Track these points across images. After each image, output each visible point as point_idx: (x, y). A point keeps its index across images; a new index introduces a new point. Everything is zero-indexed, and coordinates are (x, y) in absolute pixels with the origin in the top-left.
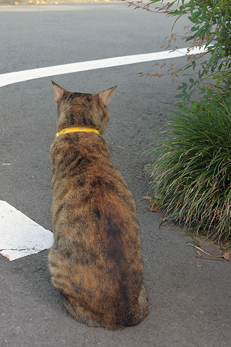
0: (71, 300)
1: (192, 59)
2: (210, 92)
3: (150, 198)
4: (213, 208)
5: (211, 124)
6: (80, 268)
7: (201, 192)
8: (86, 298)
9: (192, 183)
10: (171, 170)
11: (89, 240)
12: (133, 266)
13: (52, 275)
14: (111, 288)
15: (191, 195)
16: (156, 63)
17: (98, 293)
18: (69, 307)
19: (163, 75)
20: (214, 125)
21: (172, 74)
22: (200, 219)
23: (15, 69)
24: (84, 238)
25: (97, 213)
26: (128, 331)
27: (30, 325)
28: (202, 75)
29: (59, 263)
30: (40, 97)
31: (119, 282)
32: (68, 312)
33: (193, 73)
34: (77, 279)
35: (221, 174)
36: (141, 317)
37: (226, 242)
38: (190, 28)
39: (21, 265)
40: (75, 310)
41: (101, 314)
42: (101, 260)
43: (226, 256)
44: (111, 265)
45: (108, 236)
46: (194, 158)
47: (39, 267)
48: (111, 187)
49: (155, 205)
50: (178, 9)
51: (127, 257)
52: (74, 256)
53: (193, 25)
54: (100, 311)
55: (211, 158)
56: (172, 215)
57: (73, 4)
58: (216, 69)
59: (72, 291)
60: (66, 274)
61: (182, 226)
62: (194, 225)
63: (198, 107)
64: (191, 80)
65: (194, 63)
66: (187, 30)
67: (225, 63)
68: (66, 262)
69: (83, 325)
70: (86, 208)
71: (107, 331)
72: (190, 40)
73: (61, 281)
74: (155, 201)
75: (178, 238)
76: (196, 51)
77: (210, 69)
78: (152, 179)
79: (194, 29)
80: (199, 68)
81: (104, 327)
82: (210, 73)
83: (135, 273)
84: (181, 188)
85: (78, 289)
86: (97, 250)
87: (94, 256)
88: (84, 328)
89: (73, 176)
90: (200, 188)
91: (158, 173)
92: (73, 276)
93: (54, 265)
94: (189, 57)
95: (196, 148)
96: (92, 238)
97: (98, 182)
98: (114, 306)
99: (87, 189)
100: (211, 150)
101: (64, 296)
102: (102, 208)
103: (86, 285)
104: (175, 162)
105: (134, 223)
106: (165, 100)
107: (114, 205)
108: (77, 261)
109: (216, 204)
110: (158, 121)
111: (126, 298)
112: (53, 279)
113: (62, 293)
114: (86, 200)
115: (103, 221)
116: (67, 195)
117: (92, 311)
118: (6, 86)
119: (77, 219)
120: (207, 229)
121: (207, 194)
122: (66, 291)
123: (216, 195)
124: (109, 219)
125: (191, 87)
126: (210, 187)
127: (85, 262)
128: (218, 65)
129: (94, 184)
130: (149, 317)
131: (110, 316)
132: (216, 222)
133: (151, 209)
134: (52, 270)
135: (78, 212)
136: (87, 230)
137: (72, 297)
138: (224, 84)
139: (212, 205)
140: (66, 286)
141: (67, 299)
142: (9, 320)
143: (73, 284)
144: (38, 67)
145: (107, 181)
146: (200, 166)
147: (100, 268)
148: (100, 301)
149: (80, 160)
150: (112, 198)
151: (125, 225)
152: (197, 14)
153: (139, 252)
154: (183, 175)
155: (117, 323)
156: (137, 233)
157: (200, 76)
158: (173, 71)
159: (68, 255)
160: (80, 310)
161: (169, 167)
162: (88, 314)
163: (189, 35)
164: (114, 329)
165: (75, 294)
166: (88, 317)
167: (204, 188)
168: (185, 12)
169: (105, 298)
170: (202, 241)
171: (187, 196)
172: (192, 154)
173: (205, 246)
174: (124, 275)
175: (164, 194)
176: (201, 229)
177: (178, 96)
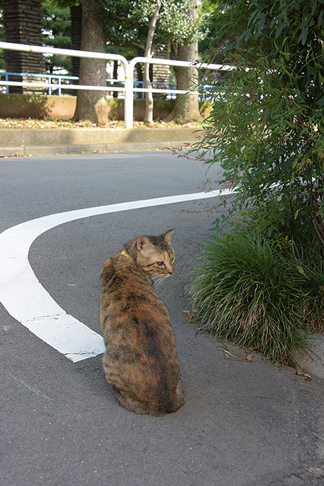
0: (122, 393)
1: (223, 199)
2: (238, 225)
3: (188, 312)
4: (239, 319)
5: (238, 252)
6: (128, 366)
7: (229, 306)
8: (134, 390)
9: (222, 300)
10: (206, 289)
11: (133, 342)
12: (171, 361)
13: (106, 374)
14: (154, 380)
15: (221, 309)
16: (194, 202)
17: (143, 385)
18: (120, 399)
19: (199, 212)
20: (240, 253)
21: (208, 211)
22: (228, 328)
23: (80, 207)
24: (128, 341)
25: (135, 320)
26: (168, 417)
27: (89, 413)
28: (232, 212)
29: (111, 364)
30: (101, 230)
31: (160, 374)
32: (120, 403)
33: (224, 210)
34: (126, 375)
35: (245, 292)
36: (178, 404)
37: (250, 347)
38: (222, 174)
39: (82, 366)
40: (125, 401)
41: (147, 402)
42: (144, 358)
43: (249, 357)
44: (152, 362)
45: (147, 338)
46: (223, 279)
47: (97, 368)
48: (143, 298)
49: (193, 318)
50: (213, 159)
51: (165, 353)
52: (121, 357)
53: (224, 171)
54: (146, 399)
55: (238, 280)
56: (206, 325)
57: (130, 153)
58: (243, 207)
59: (123, 386)
60: (117, 373)
61: (214, 334)
62: (223, 333)
63: (228, 237)
64: (223, 216)
65: (225, 201)
66: (219, 176)
67: (250, 202)
68: (117, 364)
69: (131, 413)
70: (126, 317)
71: (151, 418)
72: (221, 184)
73: (113, 378)
74: (193, 314)
75: (211, 344)
76: (227, 192)
77: (238, 207)
78: (190, 296)
79: (225, 174)
80: (229, 206)
81: (149, 414)
82: (238, 210)
83: (172, 366)
84: (213, 304)
85: (127, 384)
86: (140, 350)
87: (138, 355)
88: (132, 415)
89: (111, 292)
90: (228, 303)
91: (194, 291)
92: (122, 374)
93: (107, 366)
94: (221, 197)
95: (225, 271)
96: (135, 340)
97: (131, 297)
98: (157, 395)
99: (124, 302)
100: (237, 273)
101: (117, 390)
102: (138, 315)
103: (133, 380)
104: (209, 283)
105: (168, 326)
106: (202, 233)
107: (147, 312)
108: (125, 362)
109: (241, 317)
110: (196, 249)
111: (166, 387)
112: (107, 377)
113: (114, 387)
114: (125, 310)
115: (142, 326)
116: (109, 307)
117: (139, 401)
118: (72, 221)
119: (120, 326)
120: (234, 336)
121: (234, 308)
122: (118, 386)
123: (241, 308)
124: (145, 324)
125: (223, 222)
126: (236, 302)
127: (131, 362)
128: (245, 204)
129: (129, 298)
130: (184, 406)
131: (154, 403)
132: (241, 331)
133: (189, 321)
134: (106, 370)
135: (120, 320)
136: (130, 334)
137: (122, 390)
138: (250, 219)
139: (238, 317)
140: (118, 382)
141: (119, 392)
142: (72, 409)
143: (123, 380)
144: (99, 205)
145: (138, 294)
146: (228, 285)
147: (144, 364)
148: (145, 392)
149: (115, 279)
150: (145, 307)
151: (160, 327)
152: (226, 162)
153: (174, 348)
154: (214, 293)
155: (159, 410)
156: (171, 335)
157: (231, 213)
158: (208, 209)
159: (117, 357)
160: (129, 400)
161: (204, 287)
162: (136, 403)
163: (221, 179)
164: (157, 415)
165: (125, 388)
166: (136, 406)
167: (231, 304)
168: (217, 160)
169: (150, 388)
170: (229, 346)
171: (217, 310)
172: (222, 276)
173: (232, 350)
174: (164, 369)
175: (199, 308)
176: (229, 336)
177: (213, 229)
